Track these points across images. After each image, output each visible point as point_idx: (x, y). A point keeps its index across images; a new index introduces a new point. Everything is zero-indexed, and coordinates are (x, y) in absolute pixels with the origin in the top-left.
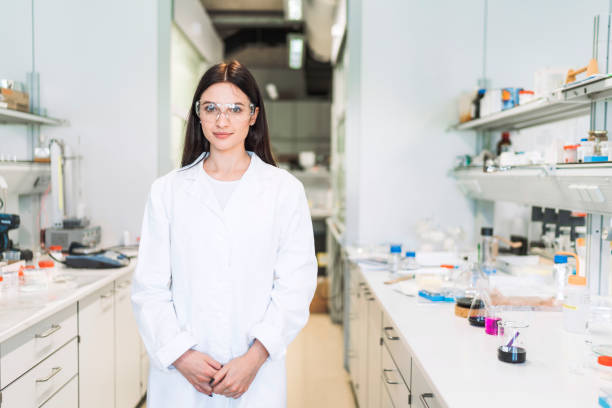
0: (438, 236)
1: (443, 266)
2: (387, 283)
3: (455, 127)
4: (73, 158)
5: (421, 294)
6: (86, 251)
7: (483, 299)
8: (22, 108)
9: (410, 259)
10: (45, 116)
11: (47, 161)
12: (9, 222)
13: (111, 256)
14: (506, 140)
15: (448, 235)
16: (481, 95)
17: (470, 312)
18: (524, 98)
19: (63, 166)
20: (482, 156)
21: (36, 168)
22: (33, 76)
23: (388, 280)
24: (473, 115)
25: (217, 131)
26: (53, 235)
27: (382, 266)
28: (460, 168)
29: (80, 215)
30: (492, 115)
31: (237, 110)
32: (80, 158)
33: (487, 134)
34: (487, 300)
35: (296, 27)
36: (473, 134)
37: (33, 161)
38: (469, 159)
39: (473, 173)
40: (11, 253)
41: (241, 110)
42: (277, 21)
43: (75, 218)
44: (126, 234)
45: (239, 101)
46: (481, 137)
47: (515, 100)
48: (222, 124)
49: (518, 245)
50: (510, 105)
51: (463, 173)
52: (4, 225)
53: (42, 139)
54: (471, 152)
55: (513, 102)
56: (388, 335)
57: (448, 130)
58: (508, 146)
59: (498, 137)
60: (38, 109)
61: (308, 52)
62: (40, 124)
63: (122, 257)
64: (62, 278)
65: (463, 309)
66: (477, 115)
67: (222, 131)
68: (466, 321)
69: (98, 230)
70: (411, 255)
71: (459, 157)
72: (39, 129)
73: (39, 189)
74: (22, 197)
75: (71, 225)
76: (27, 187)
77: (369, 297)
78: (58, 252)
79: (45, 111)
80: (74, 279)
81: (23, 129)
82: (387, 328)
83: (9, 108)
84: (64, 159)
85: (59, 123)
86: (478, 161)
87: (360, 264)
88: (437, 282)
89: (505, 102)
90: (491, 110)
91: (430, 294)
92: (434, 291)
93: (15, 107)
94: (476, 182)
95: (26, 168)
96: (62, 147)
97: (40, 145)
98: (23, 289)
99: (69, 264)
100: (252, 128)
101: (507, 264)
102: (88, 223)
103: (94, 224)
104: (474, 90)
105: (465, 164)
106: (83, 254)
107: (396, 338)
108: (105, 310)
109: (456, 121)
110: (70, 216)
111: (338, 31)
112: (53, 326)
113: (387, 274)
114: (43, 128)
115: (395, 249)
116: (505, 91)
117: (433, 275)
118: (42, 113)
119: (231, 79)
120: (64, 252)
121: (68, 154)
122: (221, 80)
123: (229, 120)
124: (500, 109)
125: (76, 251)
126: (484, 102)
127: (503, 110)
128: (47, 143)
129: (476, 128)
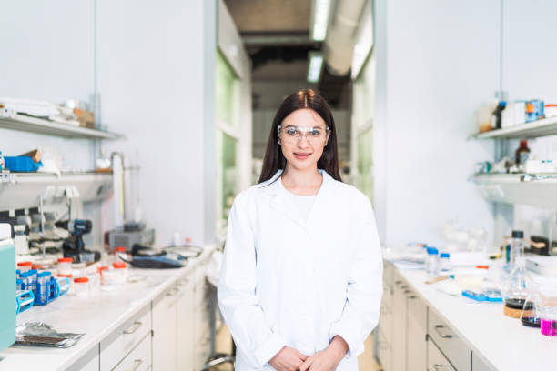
0: (463, 237)
1: (479, 267)
2: (427, 283)
3: (475, 136)
4: (131, 168)
5: (465, 294)
6: (150, 253)
7: (533, 301)
8: (90, 125)
9: (445, 259)
10: (106, 131)
11: (109, 172)
12: (83, 227)
13: (172, 257)
14: (524, 147)
15: (472, 236)
16: (501, 107)
17: (522, 313)
18: (549, 112)
19: (123, 176)
20: (503, 163)
21: (100, 178)
22: (95, 97)
23: (429, 280)
24: (494, 125)
25: (298, 151)
26: (116, 238)
27: (417, 266)
28: (481, 173)
29: (138, 219)
30: (515, 126)
31: (315, 133)
32: (138, 168)
33: (505, 142)
34: (537, 301)
35: (317, 46)
36: (492, 142)
37: (97, 171)
38: (489, 166)
39: (495, 179)
40: (87, 256)
41: (319, 133)
42: (298, 40)
43: (133, 221)
44: (177, 235)
45: (318, 125)
46: (499, 145)
47: (539, 112)
48: (304, 145)
49: (540, 245)
50: (534, 117)
51: (483, 178)
52: (80, 229)
53: (103, 152)
54: (491, 159)
55: (537, 114)
56: (440, 333)
57: (468, 139)
58: (527, 153)
59: (516, 145)
60: (99, 126)
61: (325, 69)
62: (101, 138)
63: (181, 258)
64: (134, 278)
65: (513, 310)
66: (499, 126)
67: (302, 151)
68: (519, 322)
69: (153, 232)
70: (445, 256)
71: (480, 164)
72: (100, 144)
73: (101, 196)
74: (86, 204)
75: (131, 228)
76: (92, 195)
77: (410, 295)
78: (123, 252)
79: (106, 127)
80: (145, 278)
81: (86, 143)
82: (438, 326)
83: (81, 126)
84: (124, 169)
85: (118, 137)
86: (500, 167)
87: (397, 265)
88: (478, 283)
89: (529, 114)
90: (514, 120)
91: (474, 294)
92: (478, 291)
93: (84, 124)
94: (498, 187)
95: (91, 178)
96: (122, 158)
97: (101, 156)
98: (104, 288)
99: (135, 265)
100: (326, 149)
101: (536, 264)
102: (144, 226)
103: (149, 227)
104: (496, 103)
105: (485, 170)
106: (147, 256)
107: (449, 337)
108: (170, 306)
109: (475, 130)
110: (129, 220)
111: (361, 50)
112: (135, 323)
113: (424, 273)
114: (103, 142)
115: (431, 251)
116: (528, 104)
117: (472, 276)
118: (103, 128)
119: (312, 106)
120: (127, 253)
121: (127, 165)
122: (301, 106)
123: (308, 142)
124: (524, 121)
125: (142, 252)
126: (505, 114)
127: (527, 122)
128: (109, 156)
129: (495, 138)
